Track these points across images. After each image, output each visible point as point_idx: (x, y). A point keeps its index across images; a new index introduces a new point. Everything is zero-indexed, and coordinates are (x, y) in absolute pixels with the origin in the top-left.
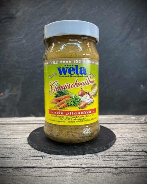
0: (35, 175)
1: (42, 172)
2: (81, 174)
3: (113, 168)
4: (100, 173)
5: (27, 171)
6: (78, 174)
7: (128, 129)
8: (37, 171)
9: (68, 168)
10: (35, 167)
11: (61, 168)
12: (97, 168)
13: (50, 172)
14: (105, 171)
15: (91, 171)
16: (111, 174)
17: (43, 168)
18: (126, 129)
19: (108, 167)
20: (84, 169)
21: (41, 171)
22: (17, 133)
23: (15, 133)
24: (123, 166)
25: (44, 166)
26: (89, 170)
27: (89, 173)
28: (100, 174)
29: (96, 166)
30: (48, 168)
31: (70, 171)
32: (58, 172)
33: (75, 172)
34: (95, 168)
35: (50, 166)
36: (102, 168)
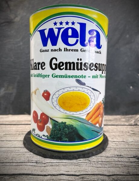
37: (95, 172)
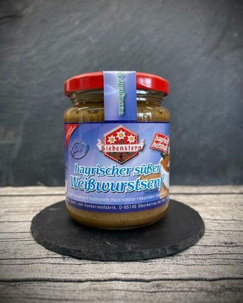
0: (47, 297)
1: (63, 291)
2: (144, 295)
3: (206, 280)
4: (181, 291)
5: (32, 289)
6: (137, 295)
7: (222, 205)
8: (52, 288)
9: (117, 282)
10: (49, 279)
11: (101, 281)
12: (174, 282)
13: (80, 291)
14: (191, 288)
15: (163, 287)
16: (204, 293)
17: (66, 281)
18: (219, 205)
19: (196, 280)
20: (148, 284)
21: (61, 289)
22: (17, 212)
23: (13, 212)
24: (226, 276)
25: (67, 278)
26: (158, 286)
27: (158, 292)
28: (181, 295)
29: (171, 277)
30: (74, 282)
31: (121, 288)
32: (95, 290)
33: (131, 291)
34: (170, 282)
35: (78, 278)
36: (185, 282)
37: (184, 274)
